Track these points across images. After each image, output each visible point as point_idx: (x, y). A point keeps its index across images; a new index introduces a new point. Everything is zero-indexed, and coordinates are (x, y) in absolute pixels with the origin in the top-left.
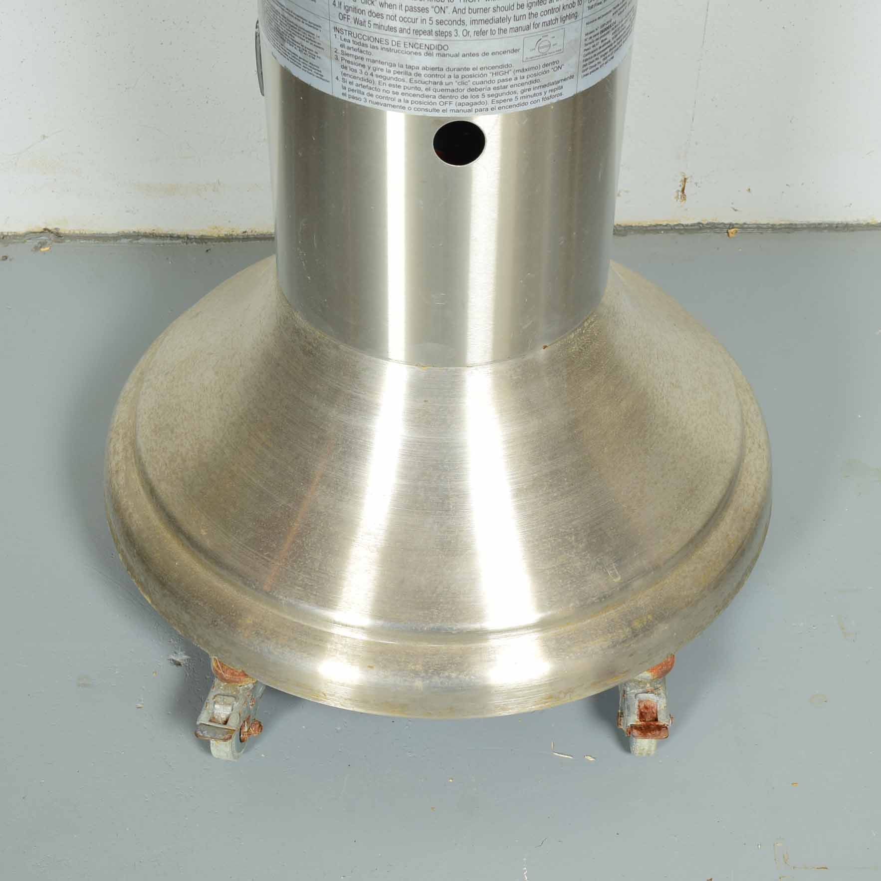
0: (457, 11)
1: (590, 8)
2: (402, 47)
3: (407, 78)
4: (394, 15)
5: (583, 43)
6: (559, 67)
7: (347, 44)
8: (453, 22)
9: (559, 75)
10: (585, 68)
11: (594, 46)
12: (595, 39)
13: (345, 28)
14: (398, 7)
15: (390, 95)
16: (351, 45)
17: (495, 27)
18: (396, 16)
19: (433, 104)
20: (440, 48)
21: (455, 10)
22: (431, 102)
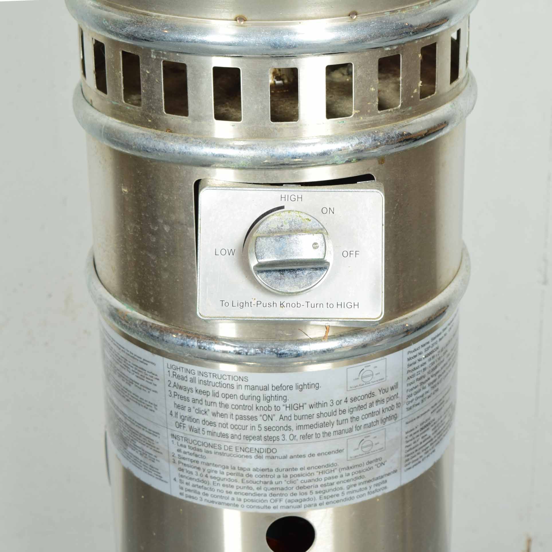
0: (284, 418)
1: (409, 409)
2: (234, 452)
3: (239, 479)
4: (226, 423)
5: (404, 440)
6: (382, 463)
7: (183, 449)
8: (279, 428)
9: (382, 470)
10: (407, 463)
11: (414, 443)
12: (415, 436)
13: (181, 435)
14: (229, 416)
15: (224, 494)
16: (187, 450)
17: (320, 430)
18: (227, 424)
19: (264, 501)
20: (269, 451)
21: (281, 418)
22: (262, 500)
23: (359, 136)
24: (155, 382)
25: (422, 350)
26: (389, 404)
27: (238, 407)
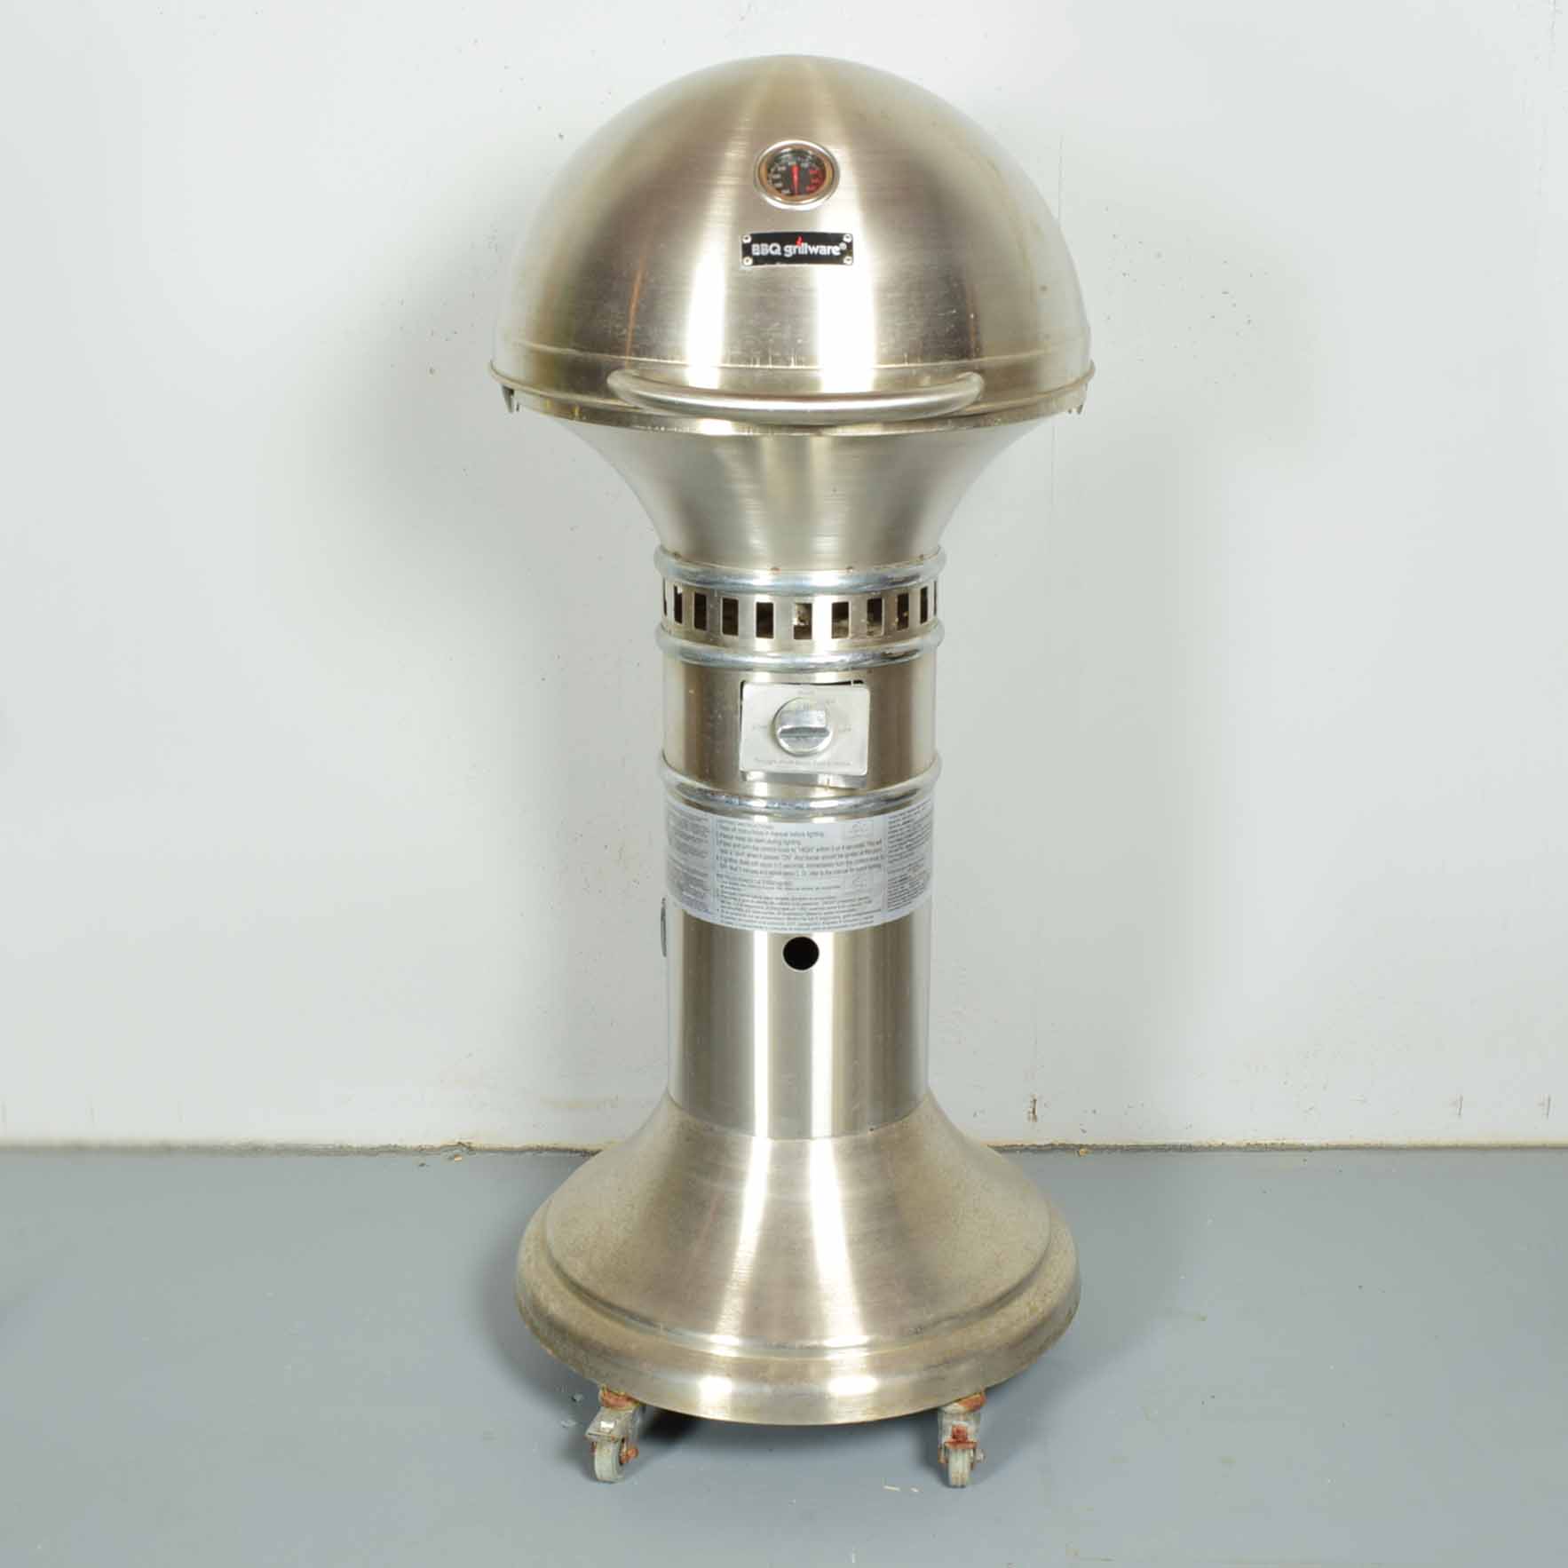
0: (798, 858)
1: (890, 862)
2: (762, 885)
3: (765, 906)
4: (757, 862)
5: (887, 886)
6: (870, 902)
7: (725, 885)
8: (795, 866)
9: (870, 907)
10: (889, 906)
11: (895, 890)
12: (895, 885)
13: (724, 873)
14: (759, 856)
15: (754, 919)
16: (728, 885)
17: (824, 870)
19: (783, 924)
20: (787, 884)
21: (796, 858)
22: (781, 923)
23: (853, 652)
24: (706, 834)
25: (901, 817)
26: (875, 855)
27: (764, 849)
